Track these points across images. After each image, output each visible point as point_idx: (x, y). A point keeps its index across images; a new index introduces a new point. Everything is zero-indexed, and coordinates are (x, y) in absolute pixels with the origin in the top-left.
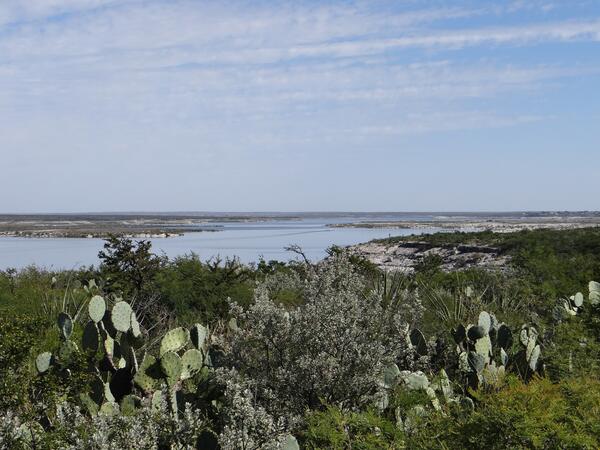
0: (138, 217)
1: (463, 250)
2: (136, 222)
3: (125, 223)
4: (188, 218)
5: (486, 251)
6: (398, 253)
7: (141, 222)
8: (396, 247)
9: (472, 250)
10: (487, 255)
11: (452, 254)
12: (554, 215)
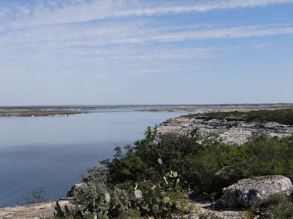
0: (49, 107)
1: (228, 120)
2: (48, 110)
3: (43, 110)
4: (71, 108)
5: (241, 120)
6: (195, 122)
7: (50, 110)
8: (194, 119)
9: (233, 120)
10: (241, 122)
11: (224, 121)
12: (232, 105)
